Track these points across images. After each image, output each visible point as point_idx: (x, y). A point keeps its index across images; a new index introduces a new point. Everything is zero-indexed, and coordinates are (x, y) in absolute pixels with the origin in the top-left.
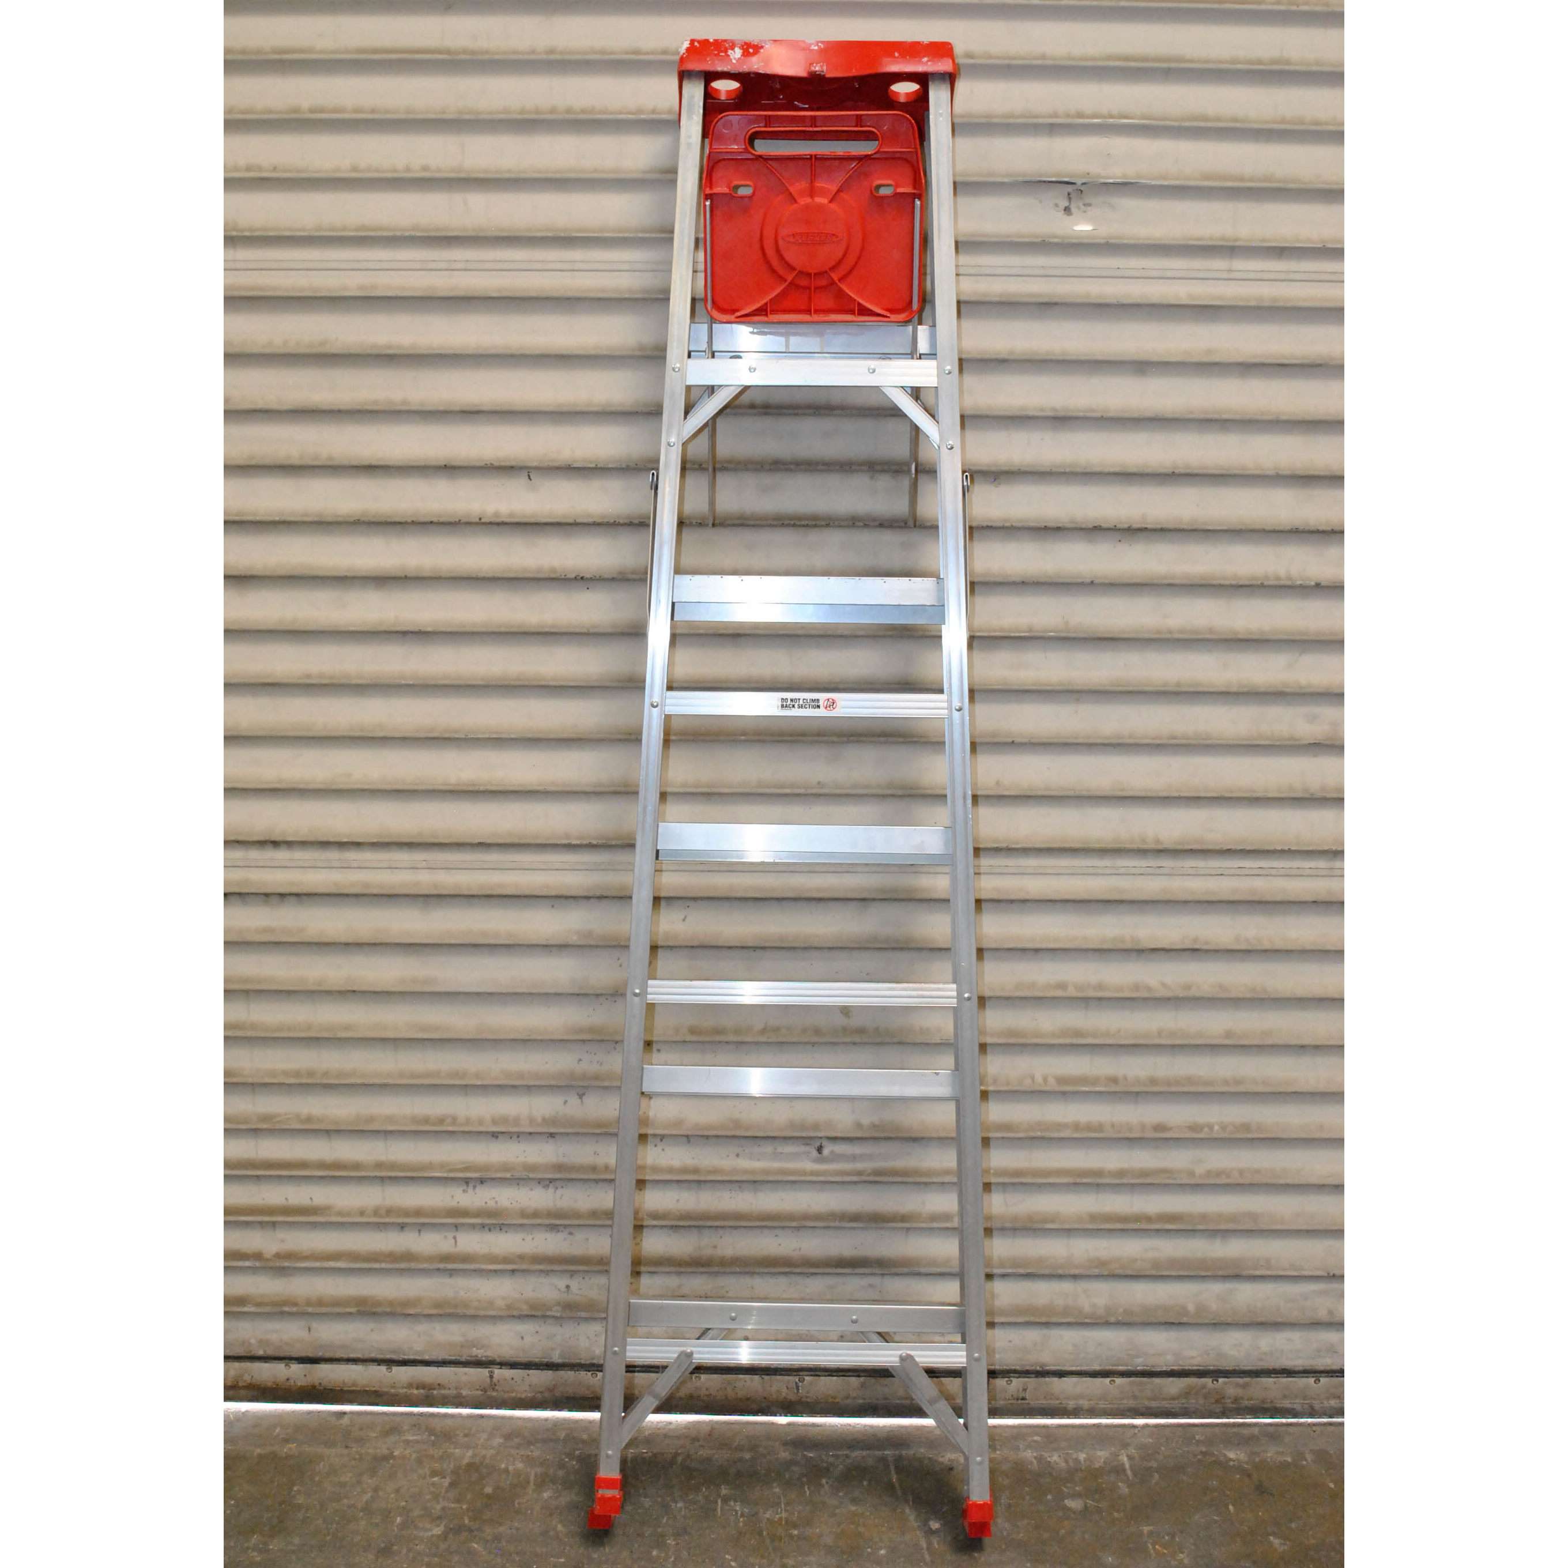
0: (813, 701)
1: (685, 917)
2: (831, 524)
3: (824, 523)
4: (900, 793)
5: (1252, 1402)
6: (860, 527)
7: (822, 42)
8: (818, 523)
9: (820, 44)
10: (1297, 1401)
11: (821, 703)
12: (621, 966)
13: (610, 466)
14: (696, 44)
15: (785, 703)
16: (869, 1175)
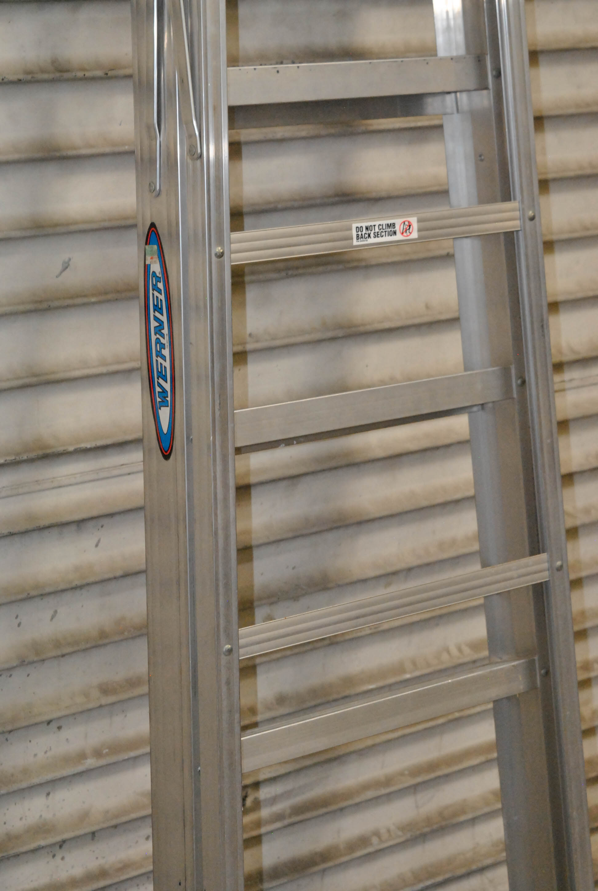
0: (389, 226)
1: (99, 541)
4: (340, 333)
11: (397, 228)
12: (19, 625)
15: (360, 233)
16: (290, 816)
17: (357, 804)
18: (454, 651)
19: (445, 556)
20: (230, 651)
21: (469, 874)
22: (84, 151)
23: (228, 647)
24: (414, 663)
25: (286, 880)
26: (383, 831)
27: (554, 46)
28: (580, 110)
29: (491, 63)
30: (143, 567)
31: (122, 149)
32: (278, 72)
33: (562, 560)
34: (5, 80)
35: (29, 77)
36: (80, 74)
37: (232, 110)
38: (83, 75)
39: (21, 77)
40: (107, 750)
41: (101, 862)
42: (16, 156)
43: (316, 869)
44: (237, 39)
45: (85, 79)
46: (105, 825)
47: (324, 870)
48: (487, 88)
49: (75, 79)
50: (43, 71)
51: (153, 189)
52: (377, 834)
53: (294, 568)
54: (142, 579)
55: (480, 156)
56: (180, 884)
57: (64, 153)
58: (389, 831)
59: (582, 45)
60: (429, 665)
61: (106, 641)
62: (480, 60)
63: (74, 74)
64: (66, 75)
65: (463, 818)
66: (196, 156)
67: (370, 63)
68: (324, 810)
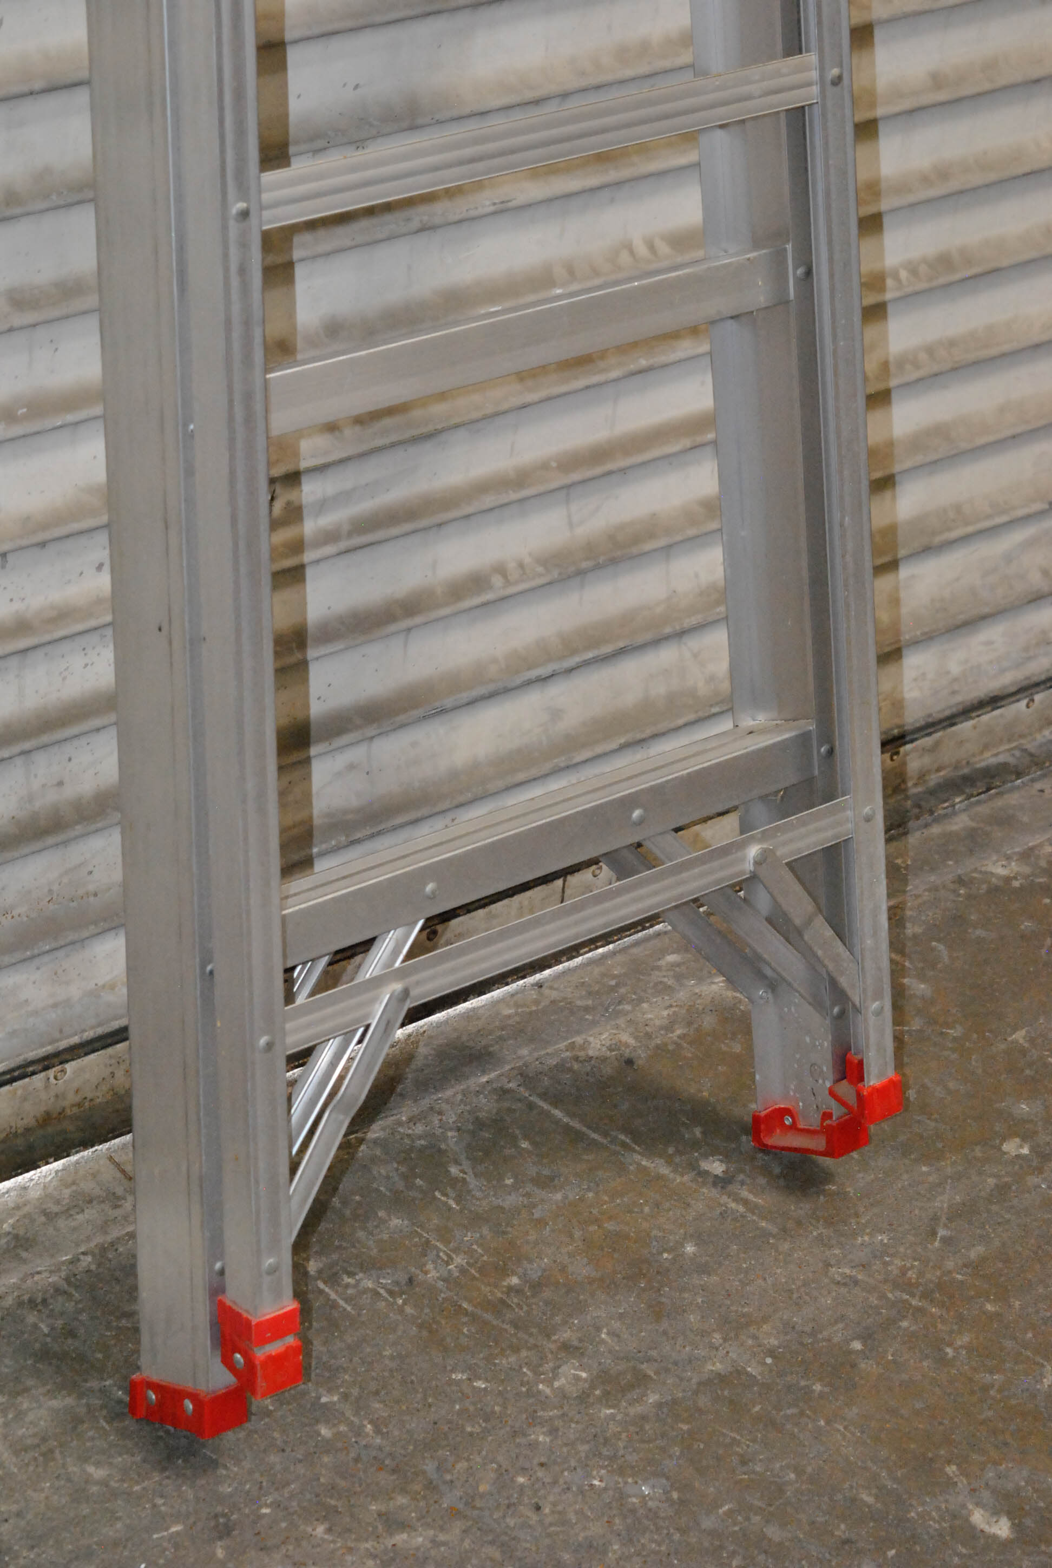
5: (942, 773)
10: (1002, 748)
16: (350, 534)
17: (468, 517)
18: (642, 250)
19: (629, 73)
20: (245, 214)
21: (657, 642)
23: (242, 205)
24: (571, 271)
25: (342, 646)
26: (512, 565)
30: (84, 74)
33: (841, 66)
40: (25, 410)
41: (17, 606)
43: (393, 628)
46: (24, 542)
47: (409, 630)
52: (500, 569)
53: (356, 87)
54: (82, 97)
56: (160, 629)
58: (521, 566)
60: (596, 272)
61: (17, 211)
65: (648, 547)
68: (408, 527)
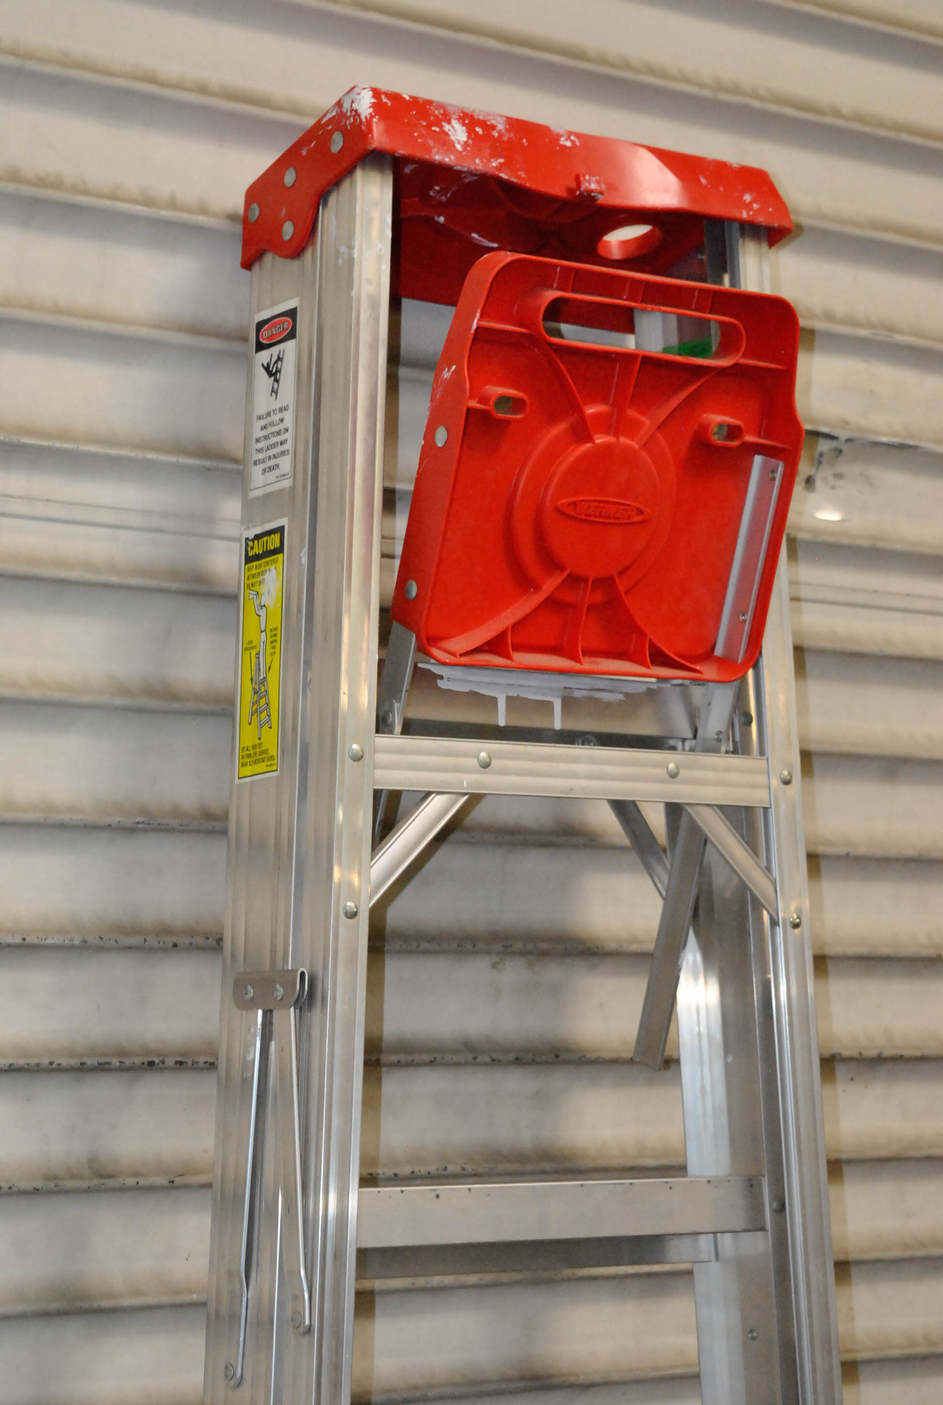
2: (438, 1059)
3: (426, 1058)
6: (486, 1064)
7: (578, 135)
8: (417, 1058)
9: (573, 138)
13: (50, 941)
14: (385, 99)
22: (127, 1302)
27: (870, 1154)
28: (909, 1253)
29: (770, 1191)
31: (186, 1298)
32: (438, 1196)
34: (14, 1189)
35: (51, 1185)
36: (131, 1181)
37: (363, 1254)
38: (135, 1183)
39: (39, 1184)
42: (19, 1308)
44: (377, 1131)
45: (138, 1188)
48: (763, 1229)
49: (122, 1189)
50: (74, 1176)
51: (231, 1376)
55: (751, 1331)
57: (96, 1304)
59: (913, 1153)
62: (752, 1185)
63: (121, 1181)
64: (110, 1183)
66: (301, 1329)
67: (582, 1185)
